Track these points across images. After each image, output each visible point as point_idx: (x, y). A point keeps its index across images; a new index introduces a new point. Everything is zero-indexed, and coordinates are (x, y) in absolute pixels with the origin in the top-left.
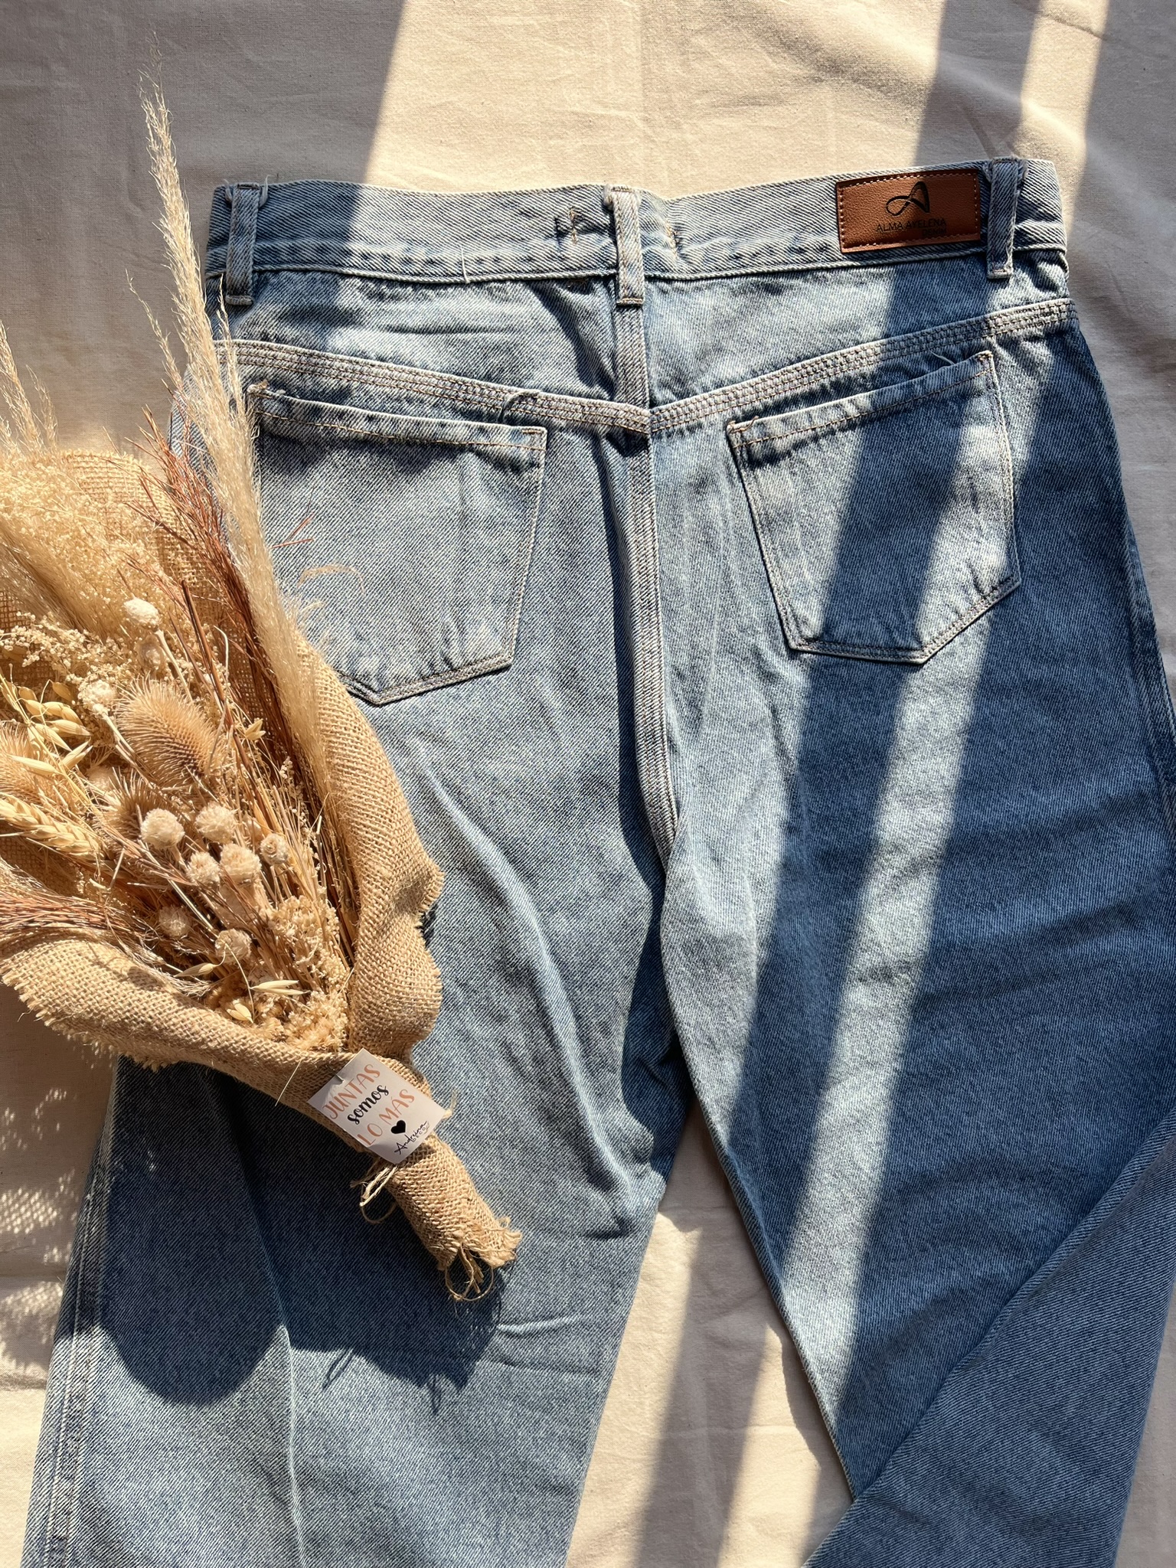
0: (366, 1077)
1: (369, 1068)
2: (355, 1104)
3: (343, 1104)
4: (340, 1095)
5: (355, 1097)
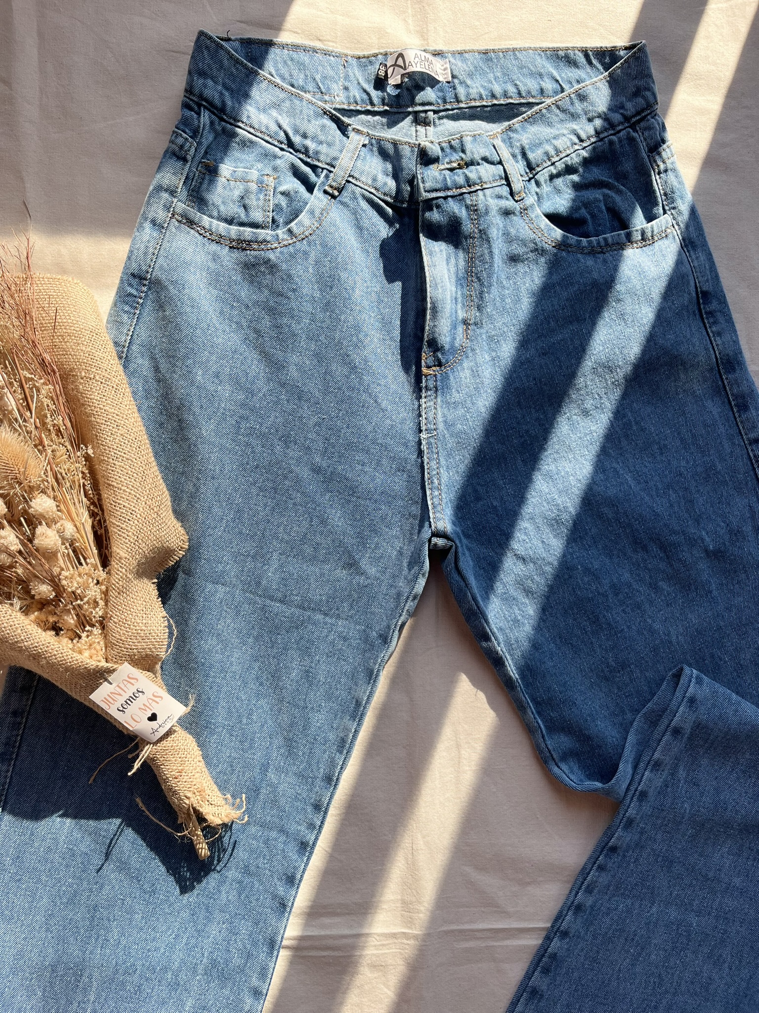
0: (128, 682)
1: (130, 676)
2: (122, 700)
3: (112, 699)
4: (111, 693)
5: (122, 696)
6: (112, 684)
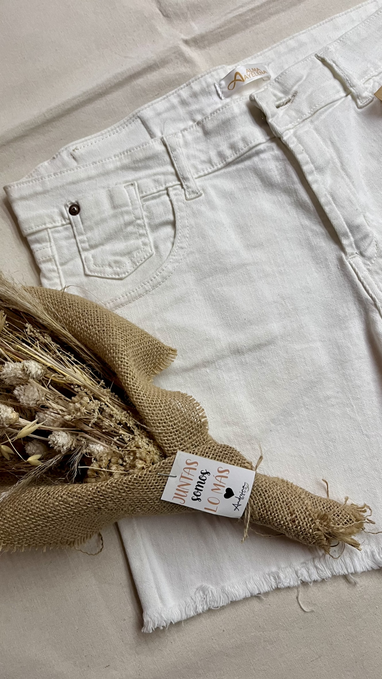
0: (190, 468)
2: (192, 489)
3: (184, 492)
4: (179, 486)
5: (190, 484)
6: (176, 477)
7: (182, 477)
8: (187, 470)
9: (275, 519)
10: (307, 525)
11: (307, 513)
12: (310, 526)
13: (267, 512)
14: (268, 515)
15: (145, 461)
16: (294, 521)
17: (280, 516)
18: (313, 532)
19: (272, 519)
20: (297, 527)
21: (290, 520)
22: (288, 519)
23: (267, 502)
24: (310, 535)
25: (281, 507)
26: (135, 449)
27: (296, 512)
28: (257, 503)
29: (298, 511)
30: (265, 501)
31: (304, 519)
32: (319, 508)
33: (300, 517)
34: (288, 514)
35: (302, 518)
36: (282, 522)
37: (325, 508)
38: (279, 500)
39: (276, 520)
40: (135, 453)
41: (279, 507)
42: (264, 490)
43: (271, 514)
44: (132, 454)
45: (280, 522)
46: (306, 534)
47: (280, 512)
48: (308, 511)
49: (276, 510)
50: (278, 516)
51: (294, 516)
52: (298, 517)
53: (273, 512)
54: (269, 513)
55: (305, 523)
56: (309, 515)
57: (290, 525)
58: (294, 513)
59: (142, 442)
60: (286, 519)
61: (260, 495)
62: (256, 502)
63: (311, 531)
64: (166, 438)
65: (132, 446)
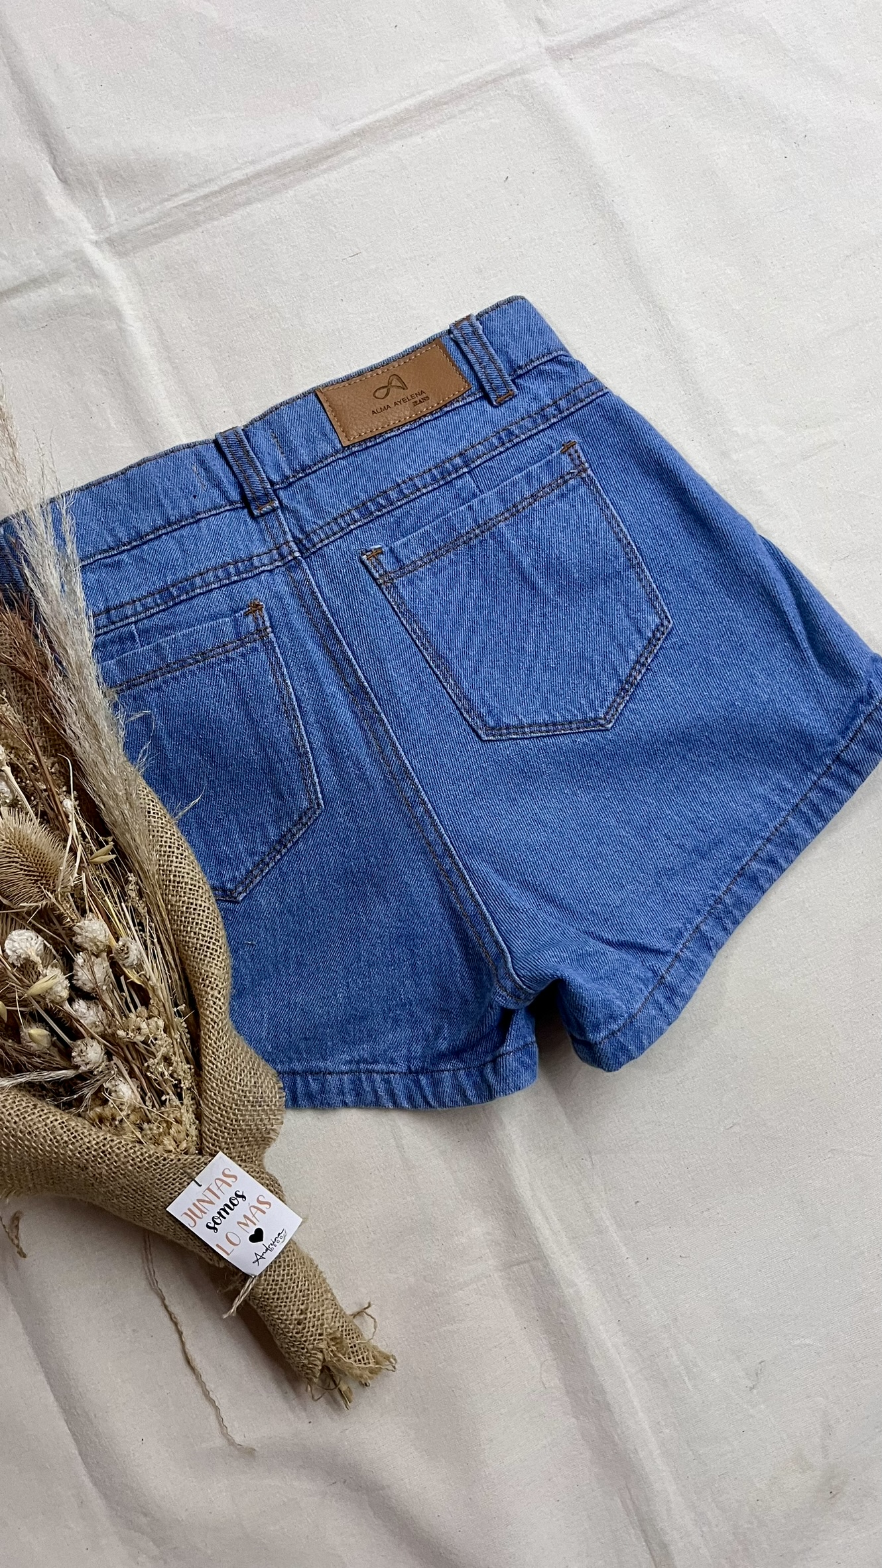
0: (224, 1182)
1: (227, 1173)
2: (213, 1211)
3: (201, 1211)
4: (199, 1201)
5: (213, 1203)
6: (200, 1186)
7: (208, 1189)
8: (219, 1183)
9: (278, 1309)
10: (311, 1336)
11: (320, 1322)
12: (314, 1340)
13: (274, 1294)
14: (273, 1299)
15: (178, 1146)
16: (299, 1324)
17: (287, 1308)
18: (312, 1349)
19: (276, 1307)
20: (297, 1333)
21: (296, 1320)
22: (295, 1316)
23: (282, 1280)
24: (307, 1352)
25: (295, 1297)
26: (172, 1120)
27: (309, 1314)
28: (270, 1276)
29: (311, 1313)
30: (281, 1278)
31: (313, 1327)
32: (337, 1324)
33: (309, 1322)
34: (297, 1311)
35: (311, 1324)
36: (285, 1317)
37: (344, 1328)
38: (297, 1286)
39: (279, 1311)
40: (169, 1125)
41: (293, 1295)
42: (287, 1263)
43: (278, 1299)
44: (165, 1125)
45: (282, 1315)
46: (303, 1349)
47: (290, 1302)
48: (323, 1319)
49: (287, 1298)
50: (285, 1306)
51: (302, 1317)
52: (308, 1320)
53: (282, 1298)
54: (276, 1296)
55: (309, 1334)
56: (322, 1325)
57: (291, 1327)
58: (306, 1314)
59: (188, 1117)
60: (292, 1315)
61: (279, 1266)
62: (269, 1273)
63: (311, 1346)
64: (215, 1131)
65: (172, 1116)
